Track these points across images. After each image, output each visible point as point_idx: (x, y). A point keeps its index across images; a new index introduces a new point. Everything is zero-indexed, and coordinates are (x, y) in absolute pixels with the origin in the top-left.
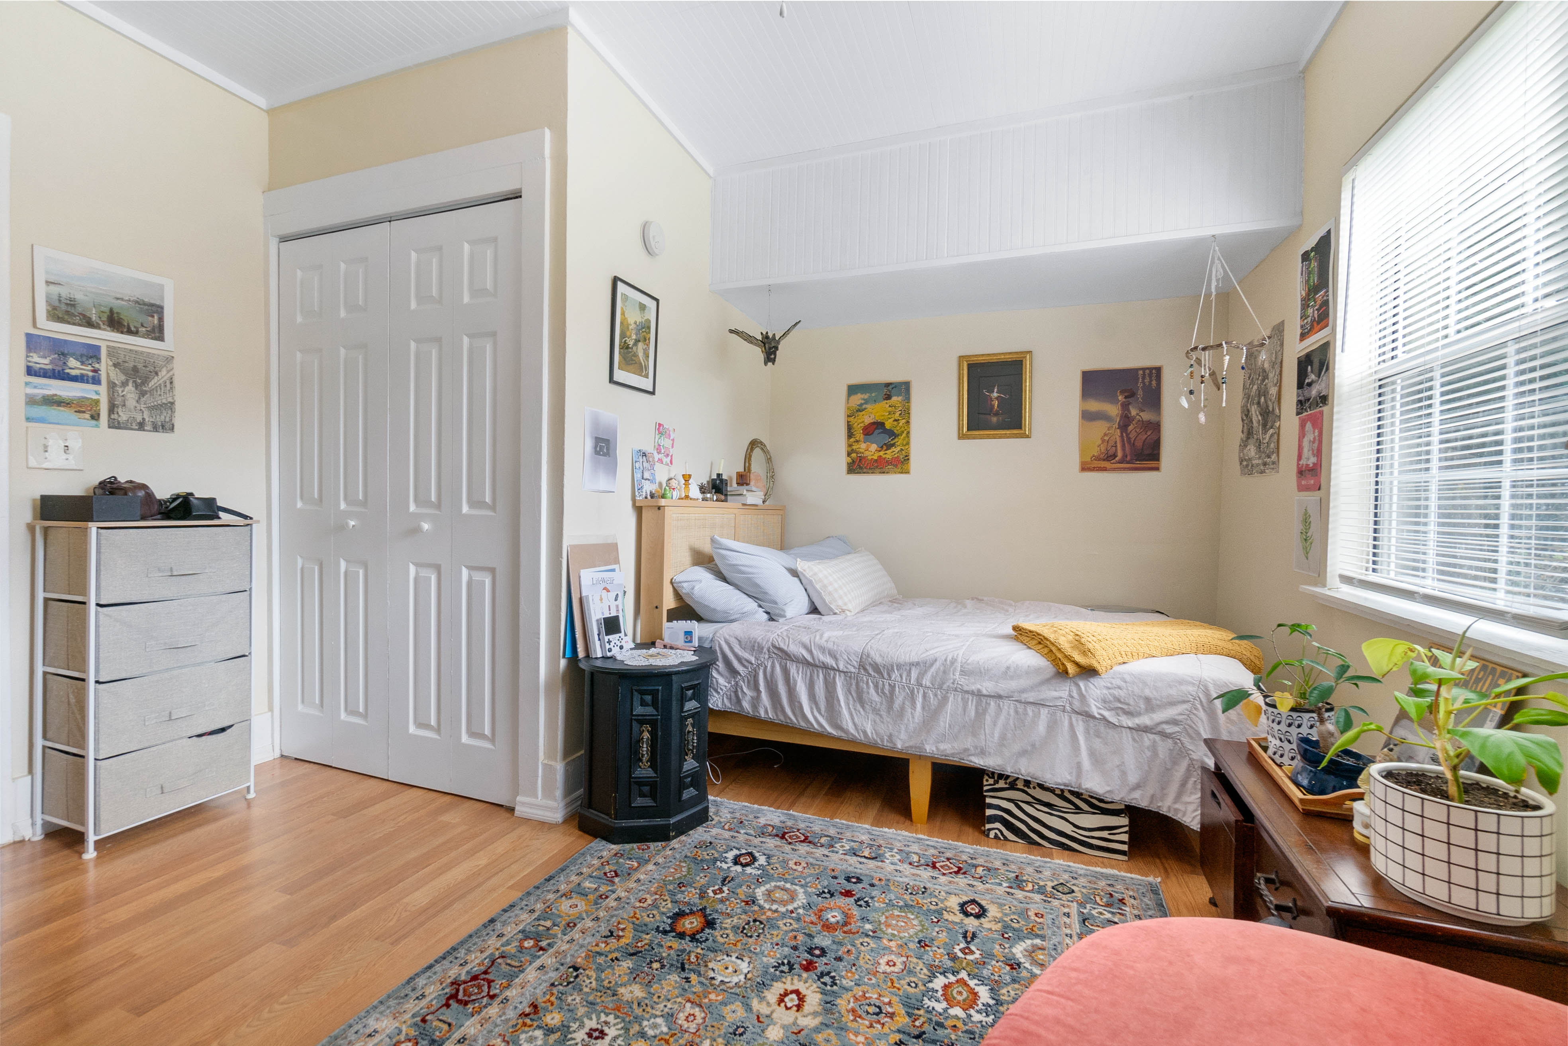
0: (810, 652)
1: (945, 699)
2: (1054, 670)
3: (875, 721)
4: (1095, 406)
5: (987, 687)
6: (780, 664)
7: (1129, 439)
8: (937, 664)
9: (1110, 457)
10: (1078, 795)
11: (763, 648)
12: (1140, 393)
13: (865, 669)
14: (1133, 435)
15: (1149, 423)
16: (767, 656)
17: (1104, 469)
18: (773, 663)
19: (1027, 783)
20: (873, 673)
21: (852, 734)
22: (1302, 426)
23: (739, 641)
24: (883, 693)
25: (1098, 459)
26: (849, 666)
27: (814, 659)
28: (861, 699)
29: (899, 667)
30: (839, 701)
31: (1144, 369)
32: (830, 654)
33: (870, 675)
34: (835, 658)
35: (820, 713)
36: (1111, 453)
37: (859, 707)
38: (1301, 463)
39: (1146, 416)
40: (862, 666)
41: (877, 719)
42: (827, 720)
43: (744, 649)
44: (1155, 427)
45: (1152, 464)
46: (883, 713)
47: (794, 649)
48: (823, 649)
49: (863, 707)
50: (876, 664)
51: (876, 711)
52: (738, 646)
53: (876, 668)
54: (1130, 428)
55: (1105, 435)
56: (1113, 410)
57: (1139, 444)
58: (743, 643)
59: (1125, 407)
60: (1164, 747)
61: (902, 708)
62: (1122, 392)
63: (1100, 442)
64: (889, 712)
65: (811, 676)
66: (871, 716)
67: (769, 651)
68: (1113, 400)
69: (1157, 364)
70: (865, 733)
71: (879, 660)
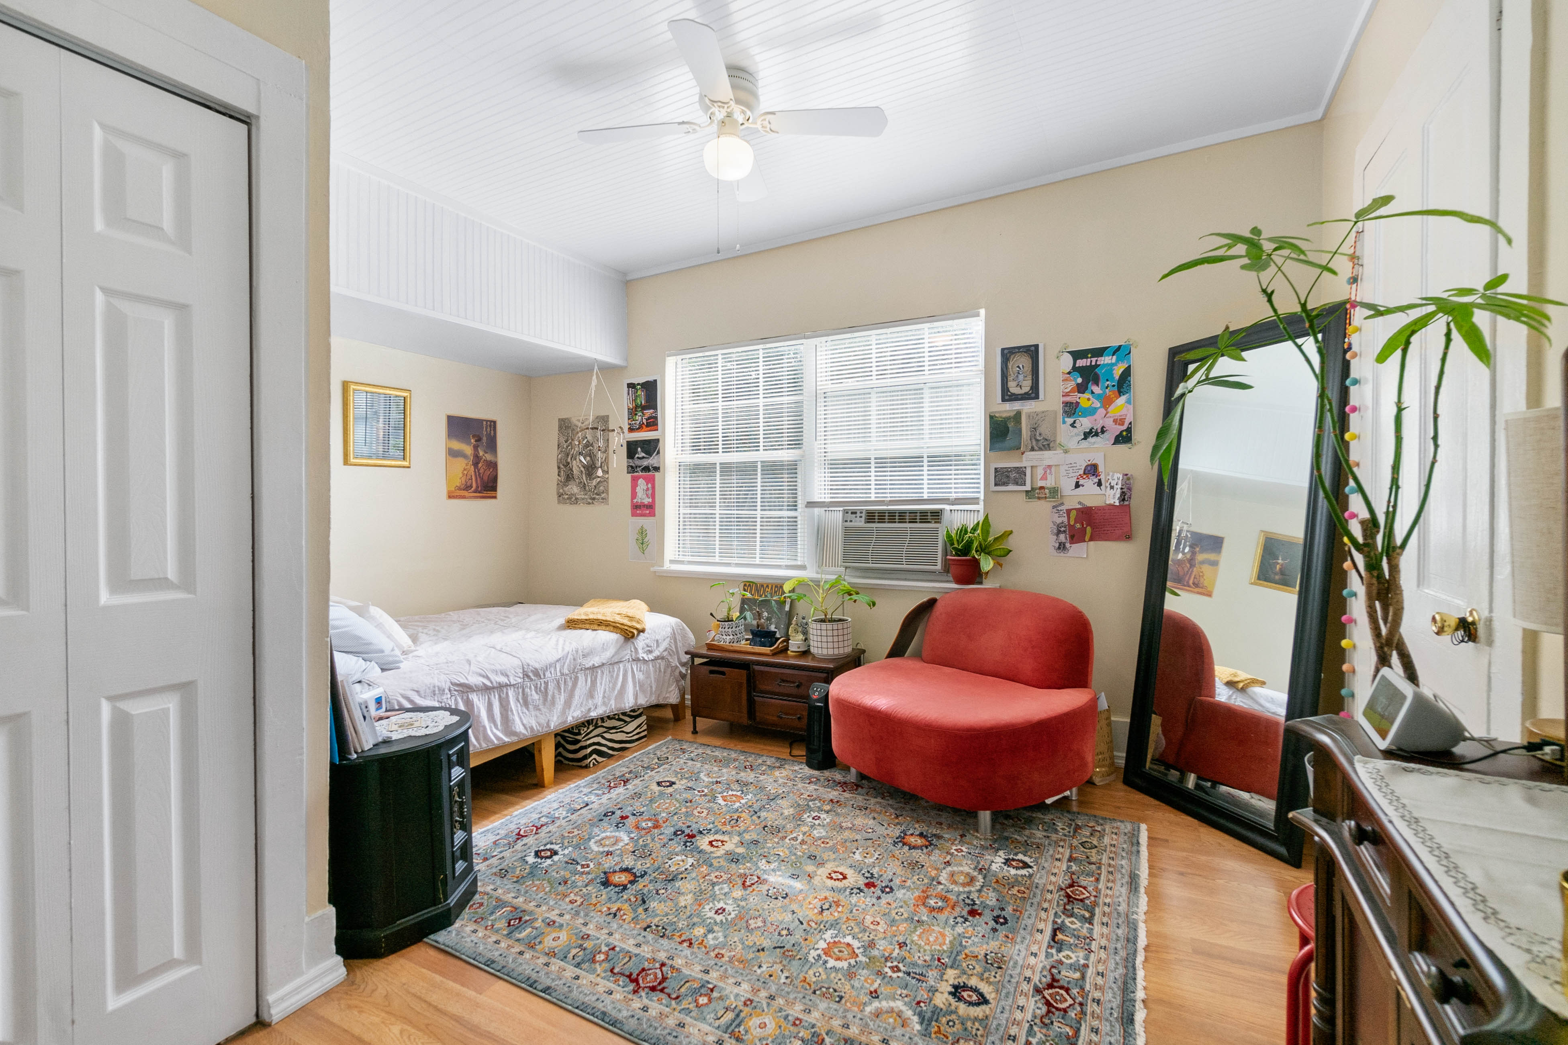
0: (488, 678)
1: (576, 678)
2: (623, 638)
3: (536, 716)
4: (457, 445)
5: (596, 661)
6: (462, 699)
7: (480, 474)
8: (570, 656)
9: (467, 488)
10: (624, 714)
11: (444, 690)
12: (485, 439)
13: (528, 677)
14: (482, 471)
15: (491, 462)
16: (449, 696)
17: (464, 497)
18: (456, 700)
19: (602, 719)
20: (533, 677)
21: (524, 734)
22: (635, 481)
23: (417, 692)
24: (540, 690)
25: (460, 489)
26: (517, 679)
27: (492, 683)
28: (526, 703)
29: (551, 665)
30: (512, 711)
31: (487, 421)
32: (502, 674)
33: (531, 680)
34: (507, 676)
35: (497, 728)
36: (469, 484)
37: (525, 710)
38: (635, 501)
39: (489, 457)
40: (526, 675)
41: (538, 713)
42: (502, 732)
43: (425, 697)
44: (493, 466)
45: (492, 494)
46: (541, 707)
47: (475, 680)
48: (496, 672)
49: (528, 709)
50: (536, 669)
51: (537, 708)
52: (417, 697)
53: (536, 673)
54: (480, 465)
55: (465, 470)
56: (468, 450)
57: (486, 478)
58: (422, 693)
59: (476, 448)
60: (663, 664)
61: (553, 697)
62: (473, 437)
63: (461, 475)
64: (544, 704)
65: (489, 698)
66: (533, 713)
67: (450, 690)
68: (469, 443)
69: (494, 419)
70: (532, 728)
71: (537, 666)
